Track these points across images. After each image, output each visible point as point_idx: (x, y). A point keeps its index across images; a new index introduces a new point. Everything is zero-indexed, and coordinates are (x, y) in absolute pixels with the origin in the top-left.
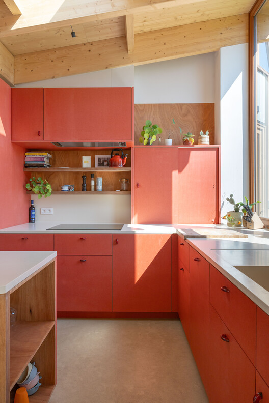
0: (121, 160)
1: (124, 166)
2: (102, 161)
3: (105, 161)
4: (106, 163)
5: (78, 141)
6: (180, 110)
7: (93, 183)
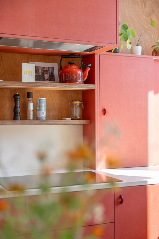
0: (80, 73)
1: (85, 82)
2: (40, 71)
3: (45, 71)
4: (47, 76)
5: (39, 39)
6: (144, 7)
7: (31, 106)
